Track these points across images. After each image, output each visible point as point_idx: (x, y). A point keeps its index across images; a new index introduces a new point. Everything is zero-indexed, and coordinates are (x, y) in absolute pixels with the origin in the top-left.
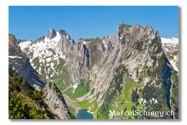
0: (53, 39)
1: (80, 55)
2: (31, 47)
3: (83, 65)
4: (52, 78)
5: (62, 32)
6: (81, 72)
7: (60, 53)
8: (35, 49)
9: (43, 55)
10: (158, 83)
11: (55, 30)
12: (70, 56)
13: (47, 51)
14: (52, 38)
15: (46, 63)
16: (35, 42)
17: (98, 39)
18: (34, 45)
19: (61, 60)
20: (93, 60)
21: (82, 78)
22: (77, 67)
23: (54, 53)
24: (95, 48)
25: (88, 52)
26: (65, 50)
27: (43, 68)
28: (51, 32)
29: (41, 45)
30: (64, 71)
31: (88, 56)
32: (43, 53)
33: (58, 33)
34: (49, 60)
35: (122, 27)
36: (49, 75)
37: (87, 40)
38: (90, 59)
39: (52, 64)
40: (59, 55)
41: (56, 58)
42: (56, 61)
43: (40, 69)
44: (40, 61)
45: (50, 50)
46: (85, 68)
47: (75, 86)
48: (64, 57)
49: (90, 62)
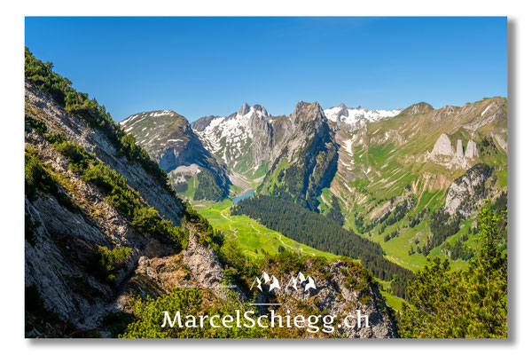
0: (246, 116)
1: (264, 134)
2: (221, 125)
3: (265, 145)
4: (236, 160)
5: (258, 107)
6: (263, 153)
7: (250, 131)
8: (225, 127)
9: (232, 134)
10: (301, 163)
11: (249, 105)
12: (256, 134)
13: (237, 130)
14: (245, 114)
15: (233, 142)
16: (226, 119)
17: (284, 116)
18: (225, 123)
19: (249, 139)
20: (276, 140)
21: (264, 158)
22: (259, 146)
23: (244, 132)
24: (280, 127)
25: (272, 130)
26: (254, 129)
27: (228, 148)
28: (244, 107)
29: (232, 123)
30: (249, 152)
31: (272, 135)
32: (232, 132)
33: (252, 109)
34: (236, 139)
35: (301, 105)
36: (234, 157)
37: (274, 118)
38: (274, 138)
39: (239, 145)
40: (248, 134)
41: (245, 137)
42: (243, 141)
43: (225, 150)
44: (227, 141)
45: (241, 128)
46: (268, 149)
47: (257, 168)
48: (251, 136)
49: (274, 142)
